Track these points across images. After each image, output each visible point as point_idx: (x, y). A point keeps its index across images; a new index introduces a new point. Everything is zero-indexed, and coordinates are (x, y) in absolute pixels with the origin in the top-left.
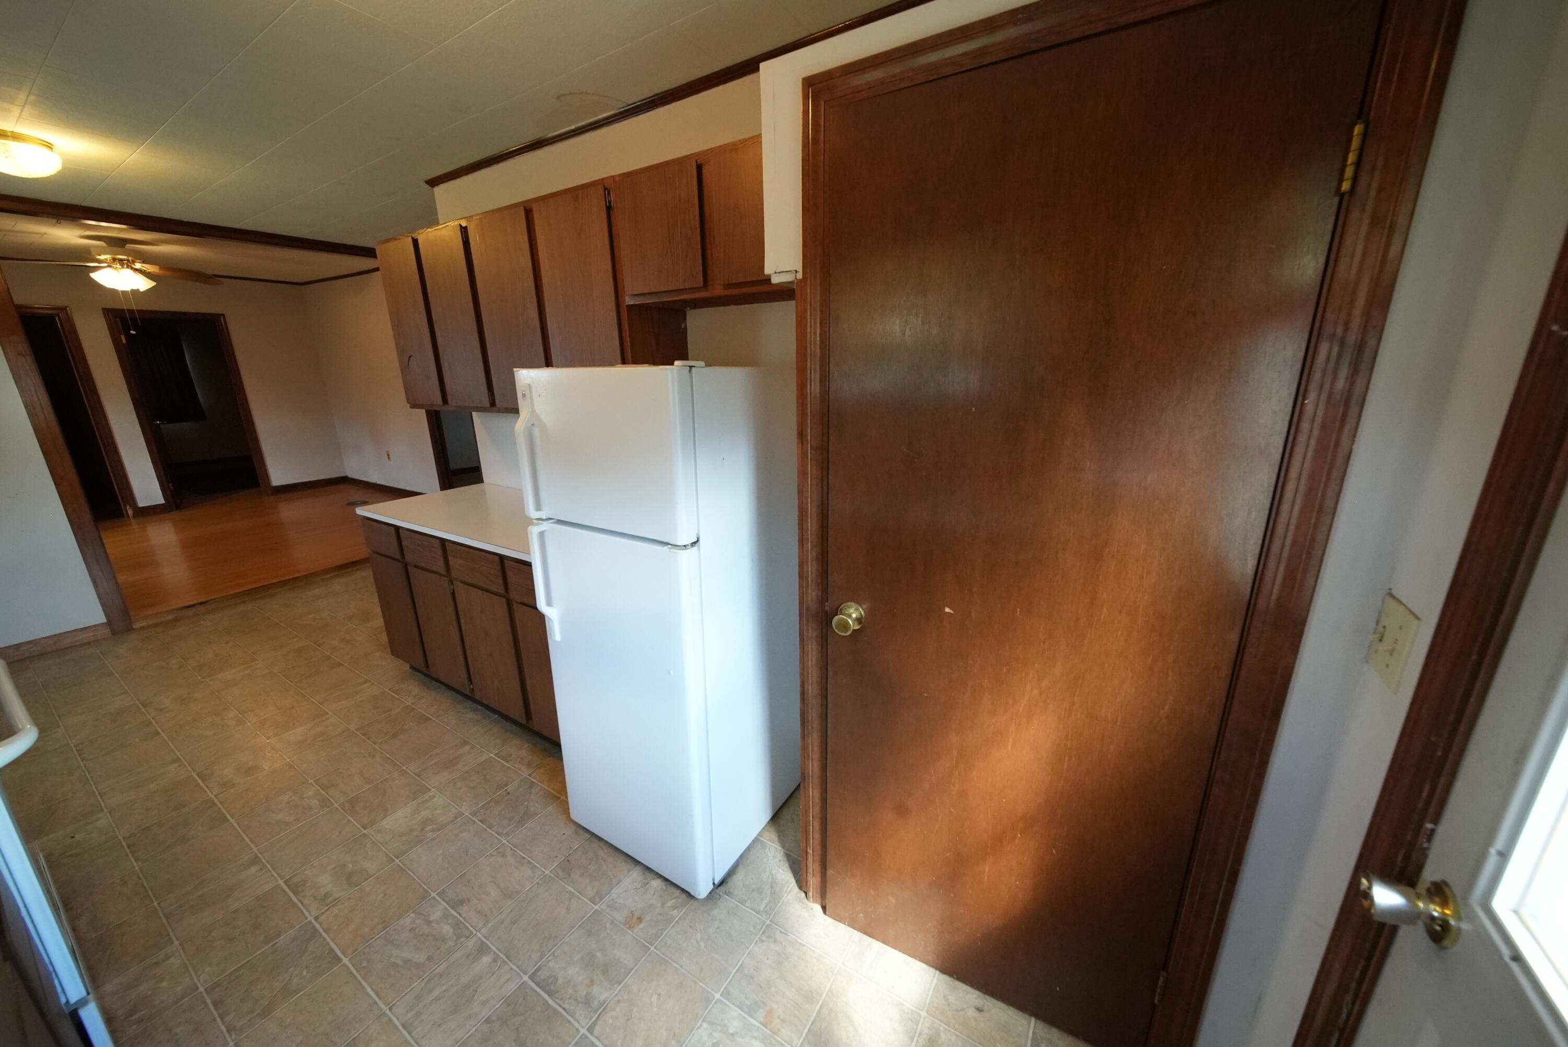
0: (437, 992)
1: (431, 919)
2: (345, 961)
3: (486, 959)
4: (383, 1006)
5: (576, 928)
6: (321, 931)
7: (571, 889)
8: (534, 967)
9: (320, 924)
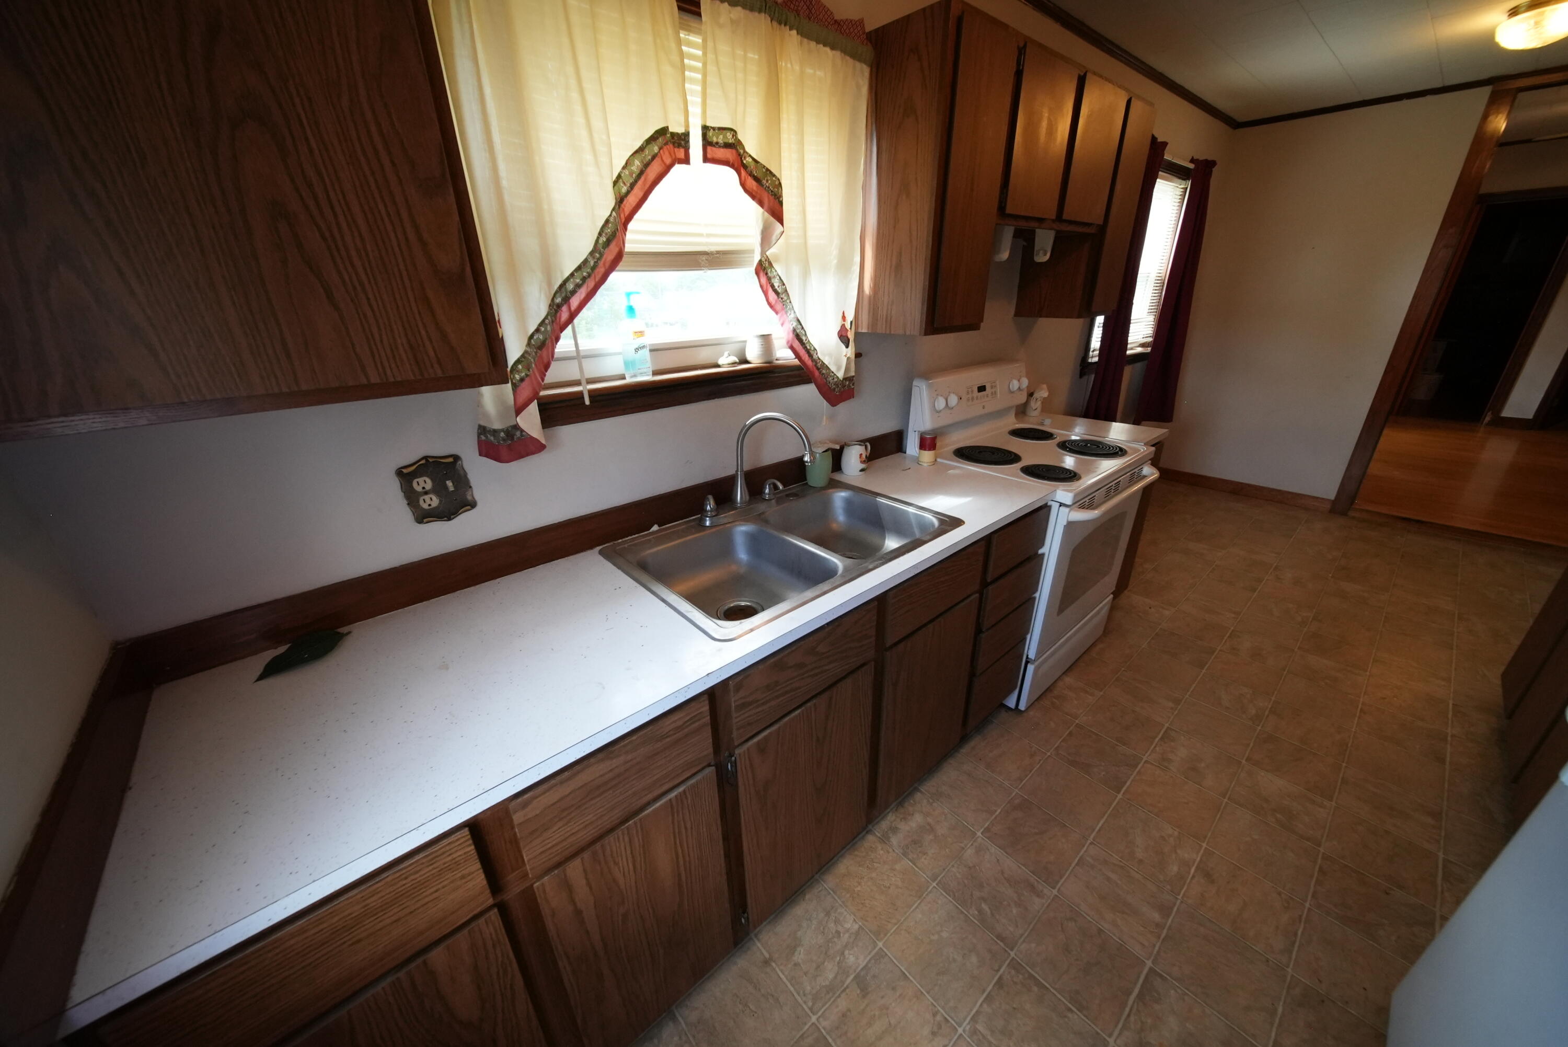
0: (1114, 877)
1: (1179, 851)
2: (1120, 796)
3: (1156, 916)
4: (1092, 836)
5: (1227, 1022)
6: (1137, 770)
7: (1280, 1010)
8: (1162, 971)
9: (1143, 766)
